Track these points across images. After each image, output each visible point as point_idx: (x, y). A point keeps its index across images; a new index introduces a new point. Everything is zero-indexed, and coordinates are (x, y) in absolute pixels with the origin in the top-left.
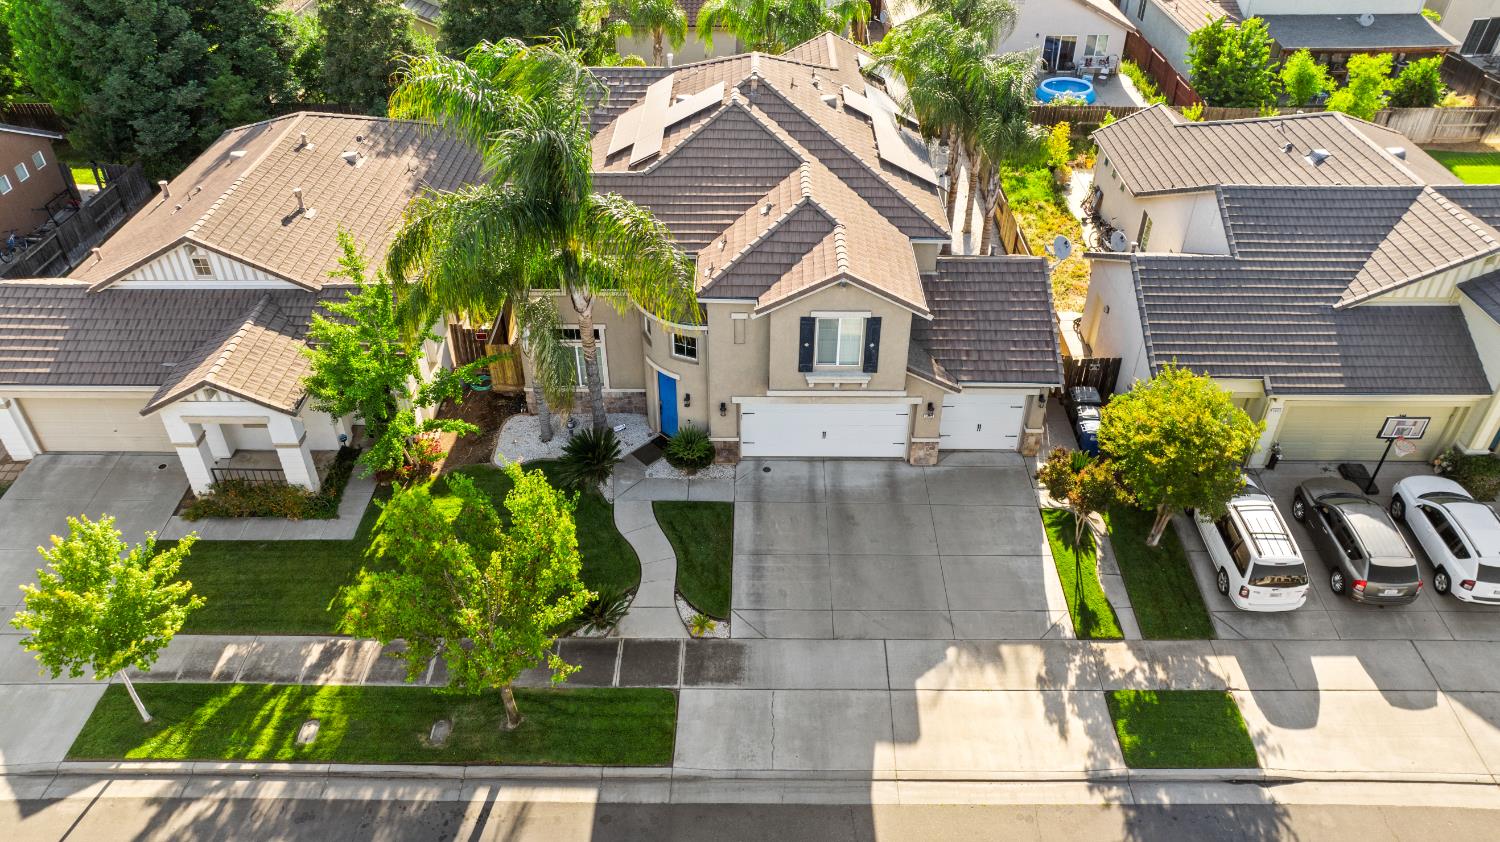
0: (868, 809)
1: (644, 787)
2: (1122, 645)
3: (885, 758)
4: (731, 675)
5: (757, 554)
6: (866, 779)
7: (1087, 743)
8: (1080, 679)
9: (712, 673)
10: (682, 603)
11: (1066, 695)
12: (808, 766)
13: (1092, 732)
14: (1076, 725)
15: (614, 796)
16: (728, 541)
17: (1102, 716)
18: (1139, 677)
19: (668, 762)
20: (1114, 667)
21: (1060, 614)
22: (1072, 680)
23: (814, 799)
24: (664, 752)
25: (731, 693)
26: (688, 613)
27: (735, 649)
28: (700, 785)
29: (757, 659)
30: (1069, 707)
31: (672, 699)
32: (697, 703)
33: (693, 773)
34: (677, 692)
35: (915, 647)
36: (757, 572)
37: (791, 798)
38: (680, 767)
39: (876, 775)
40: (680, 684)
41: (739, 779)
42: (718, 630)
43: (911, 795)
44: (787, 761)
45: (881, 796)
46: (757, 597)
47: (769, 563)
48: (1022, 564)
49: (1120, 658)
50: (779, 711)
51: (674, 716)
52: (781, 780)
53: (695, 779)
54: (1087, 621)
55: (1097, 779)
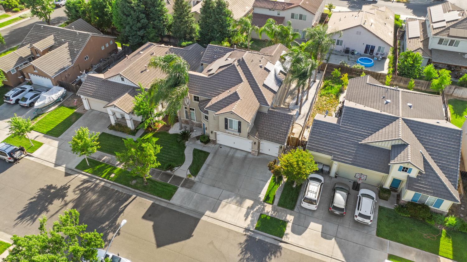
0: (200, 220)
1: (163, 203)
2: (271, 206)
3: (208, 213)
4: (190, 187)
5: (209, 165)
6: (202, 214)
7: (249, 223)
8: (257, 210)
9: (187, 186)
10: (189, 171)
11: (252, 211)
12: (194, 209)
13: (252, 221)
14: (250, 218)
15: (157, 203)
16: (204, 161)
17: (256, 218)
18: (270, 213)
19: (169, 200)
20: (266, 210)
21: (262, 196)
22: (255, 210)
23: (191, 215)
24: (170, 198)
25: (188, 191)
26: (189, 173)
27: (193, 183)
28: (173, 206)
29: (196, 186)
30: (250, 215)
31: (176, 189)
32: (181, 191)
33: (173, 203)
34: (178, 188)
35: (228, 193)
36: (207, 169)
37: (188, 213)
38: (171, 201)
39: (205, 214)
40: (179, 186)
41: (180, 207)
42: (193, 178)
43: (210, 220)
44: (191, 206)
45: (204, 218)
46: (204, 174)
47: (210, 167)
48: (262, 182)
49: (268, 208)
50: (195, 197)
51: (175, 192)
52: (188, 210)
53: (173, 204)
54: (267, 198)
55: (247, 230)
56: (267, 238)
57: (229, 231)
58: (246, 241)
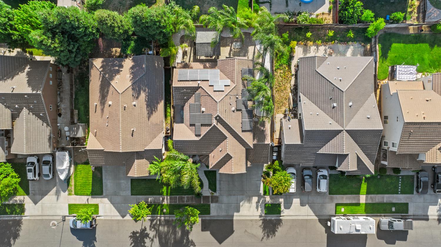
0: (233, 220)
1: (207, 217)
2: (269, 196)
3: (235, 214)
4: (217, 202)
5: (220, 181)
6: (233, 216)
7: (260, 212)
8: (262, 202)
9: (214, 201)
10: (210, 190)
11: (259, 204)
12: (226, 214)
13: (262, 210)
14: (260, 209)
15: (204, 218)
16: (216, 178)
17: (263, 208)
18: (270, 201)
20: (267, 201)
21: (262, 192)
23: (227, 218)
24: (209, 213)
25: (217, 204)
27: (217, 197)
28: (214, 217)
29: (220, 199)
30: (259, 207)
31: (209, 206)
32: (213, 206)
33: (213, 215)
34: (210, 204)
35: (241, 197)
36: (220, 184)
37: (225, 218)
38: (211, 215)
41: (218, 216)
42: (215, 194)
43: (238, 218)
44: (224, 214)
45: (235, 218)
46: (220, 188)
47: (222, 182)
48: (258, 182)
49: (268, 199)
50: (223, 207)
51: (210, 208)
52: (223, 216)
54: (265, 192)
55: (260, 216)
56: (273, 217)
57: (251, 220)
58: (263, 223)
